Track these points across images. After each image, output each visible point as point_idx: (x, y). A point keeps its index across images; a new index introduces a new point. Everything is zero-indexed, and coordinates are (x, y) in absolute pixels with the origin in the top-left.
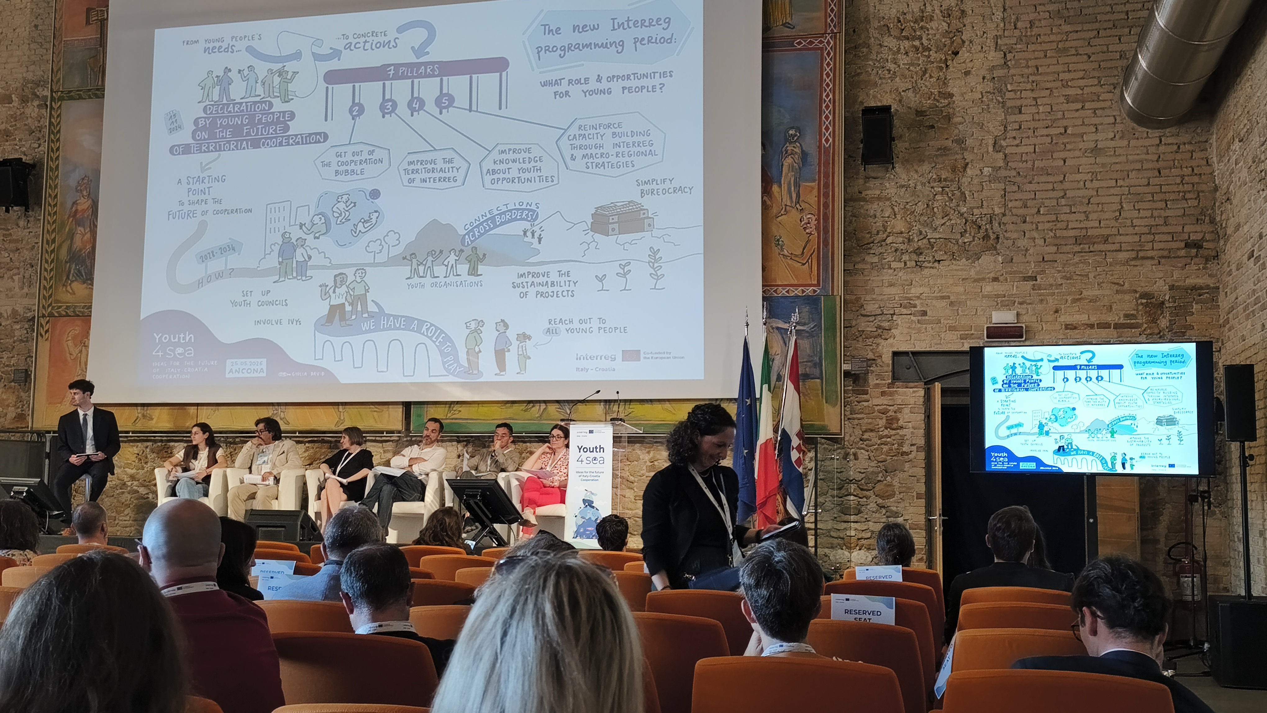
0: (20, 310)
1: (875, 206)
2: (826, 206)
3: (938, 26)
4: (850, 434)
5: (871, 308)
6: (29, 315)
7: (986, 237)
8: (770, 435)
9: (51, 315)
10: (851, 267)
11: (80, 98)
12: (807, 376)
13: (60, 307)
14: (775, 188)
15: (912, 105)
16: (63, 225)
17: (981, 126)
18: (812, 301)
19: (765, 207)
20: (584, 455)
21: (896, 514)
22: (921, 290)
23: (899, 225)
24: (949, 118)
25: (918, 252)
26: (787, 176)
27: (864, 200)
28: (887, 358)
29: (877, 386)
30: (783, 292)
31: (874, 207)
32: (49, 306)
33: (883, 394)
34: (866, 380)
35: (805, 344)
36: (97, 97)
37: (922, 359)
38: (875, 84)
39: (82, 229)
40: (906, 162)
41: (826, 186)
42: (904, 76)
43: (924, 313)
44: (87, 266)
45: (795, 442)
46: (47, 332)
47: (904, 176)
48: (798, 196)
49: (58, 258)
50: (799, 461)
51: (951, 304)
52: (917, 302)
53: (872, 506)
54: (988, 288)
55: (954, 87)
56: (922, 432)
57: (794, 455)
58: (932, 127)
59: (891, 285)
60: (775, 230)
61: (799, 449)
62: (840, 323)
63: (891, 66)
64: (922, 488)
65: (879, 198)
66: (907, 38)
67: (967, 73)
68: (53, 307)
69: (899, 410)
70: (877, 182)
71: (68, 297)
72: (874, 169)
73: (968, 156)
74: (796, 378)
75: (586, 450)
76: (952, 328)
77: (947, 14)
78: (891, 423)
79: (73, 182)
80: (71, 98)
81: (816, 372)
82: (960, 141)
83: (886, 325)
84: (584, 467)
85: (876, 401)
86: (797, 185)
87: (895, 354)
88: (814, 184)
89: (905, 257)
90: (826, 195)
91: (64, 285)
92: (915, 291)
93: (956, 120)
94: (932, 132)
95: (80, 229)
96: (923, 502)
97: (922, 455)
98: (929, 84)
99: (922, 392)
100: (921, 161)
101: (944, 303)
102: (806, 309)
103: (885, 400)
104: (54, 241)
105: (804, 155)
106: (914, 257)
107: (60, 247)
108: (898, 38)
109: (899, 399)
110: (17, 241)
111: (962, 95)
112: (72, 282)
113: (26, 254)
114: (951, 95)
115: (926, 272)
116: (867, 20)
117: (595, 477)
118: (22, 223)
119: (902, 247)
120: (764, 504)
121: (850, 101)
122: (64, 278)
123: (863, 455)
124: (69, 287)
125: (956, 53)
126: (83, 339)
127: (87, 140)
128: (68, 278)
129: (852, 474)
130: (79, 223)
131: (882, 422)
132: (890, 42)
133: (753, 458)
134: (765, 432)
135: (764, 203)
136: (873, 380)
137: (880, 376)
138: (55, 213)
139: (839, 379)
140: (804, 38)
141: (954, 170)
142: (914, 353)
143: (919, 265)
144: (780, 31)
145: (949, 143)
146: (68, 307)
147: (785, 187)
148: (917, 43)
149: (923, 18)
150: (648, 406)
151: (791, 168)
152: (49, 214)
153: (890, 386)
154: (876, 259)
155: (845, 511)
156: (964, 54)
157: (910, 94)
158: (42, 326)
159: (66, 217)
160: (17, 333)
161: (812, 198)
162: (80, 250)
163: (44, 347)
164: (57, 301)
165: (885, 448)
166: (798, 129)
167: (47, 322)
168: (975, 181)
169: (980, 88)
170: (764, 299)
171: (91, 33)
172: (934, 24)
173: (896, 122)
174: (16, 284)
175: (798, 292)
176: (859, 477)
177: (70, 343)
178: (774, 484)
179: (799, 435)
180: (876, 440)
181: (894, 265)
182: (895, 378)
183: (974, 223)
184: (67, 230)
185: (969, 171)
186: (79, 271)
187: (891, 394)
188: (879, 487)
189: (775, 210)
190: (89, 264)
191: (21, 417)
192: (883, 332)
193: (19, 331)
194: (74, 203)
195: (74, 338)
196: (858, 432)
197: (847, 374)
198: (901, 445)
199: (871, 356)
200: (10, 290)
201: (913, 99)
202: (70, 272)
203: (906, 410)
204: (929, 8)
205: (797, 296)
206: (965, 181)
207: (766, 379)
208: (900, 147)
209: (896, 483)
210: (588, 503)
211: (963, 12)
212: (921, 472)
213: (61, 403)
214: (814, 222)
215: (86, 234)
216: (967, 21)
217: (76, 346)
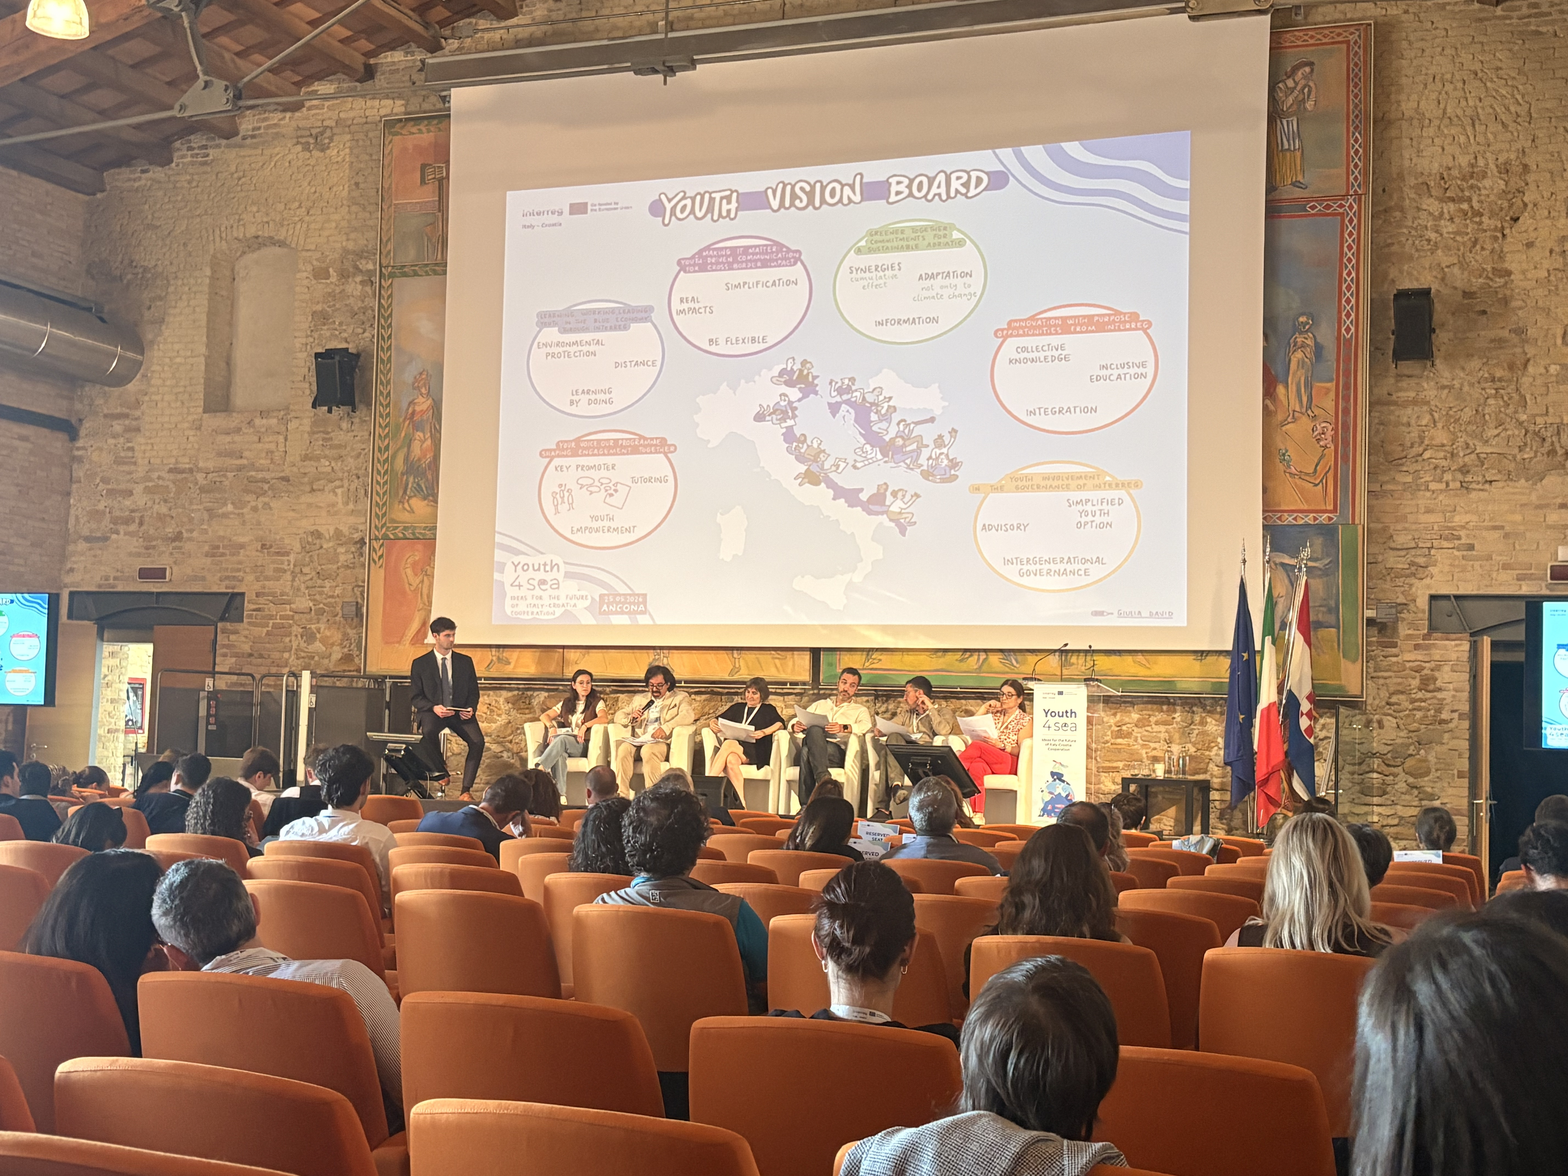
0: (345, 530)
1: (1409, 411)
2: (1346, 411)
3: (1493, 184)
4: (1373, 697)
5: (1402, 539)
6: (357, 536)
7: (1552, 452)
8: (1274, 698)
9: (386, 537)
10: (1376, 487)
11: (416, 274)
12: (1320, 625)
13: (397, 528)
14: (1281, 390)
15: (1458, 284)
16: (398, 428)
17: (1547, 311)
18: (1328, 532)
19: (1267, 413)
20: (1052, 721)
21: (1432, 797)
22: (1468, 518)
23: (1440, 436)
24: (1505, 301)
25: (1464, 470)
26: (1296, 375)
27: (1395, 403)
28: (1423, 603)
29: (1409, 637)
30: (1289, 519)
31: (1407, 414)
32: (382, 527)
33: (1417, 647)
34: (1395, 630)
35: (1317, 585)
36: (435, 273)
37: (1467, 604)
38: (1411, 258)
39: (421, 435)
40: (1449, 357)
41: (1347, 387)
42: (1447, 248)
43: (1471, 547)
44: (427, 480)
45: (1305, 706)
46: (380, 557)
47: (1447, 374)
48: (1310, 399)
49: (392, 470)
50: (1310, 730)
51: (1506, 536)
52: (1462, 533)
53: (1402, 786)
54: (1554, 517)
55: (1514, 262)
56: (1465, 695)
57: (1304, 723)
58: (1484, 312)
59: (1428, 511)
60: (1279, 443)
61: (1309, 715)
62: (1362, 559)
63: (1433, 236)
64: (1464, 764)
65: (1415, 402)
66: (1452, 200)
67: (1530, 245)
68: (388, 528)
69: (1438, 668)
70: (1413, 382)
71: (405, 517)
72: (1407, 367)
73: (1531, 351)
74: (1306, 627)
75: (1053, 714)
76: (1506, 567)
77: (1505, 169)
78: (1427, 683)
79: (408, 376)
80: (405, 275)
81: (1332, 619)
82: (1520, 331)
83: (1421, 561)
84: (1052, 734)
85: (1408, 656)
86: (1309, 386)
87: (1433, 598)
88: (1332, 385)
89: (1448, 477)
90: (1346, 399)
91: (400, 502)
92: (1459, 519)
93: (1515, 304)
94: (1484, 319)
95: (419, 434)
96: (1465, 782)
97: (1466, 724)
98: (1479, 258)
99: (1466, 646)
100: (1469, 356)
101: (1497, 534)
102: (1319, 541)
103: (1418, 655)
104: (387, 448)
105: (1319, 350)
106: (1459, 476)
107: (394, 456)
108: (1441, 200)
109: (1437, 654)
110: (339, 446)
111: (1524, 272)
112: (410, 497)
113: (351, 462)
114: (1509, 273)
115: (1473, 495)
116: (1401, 177)
117: (1066, 746)
118: (345, 425)
119: (1444, 463)
120: (1265, 782)
121: (1378, 278)
122: (401, 493)
123: (1390, 722)
124: (406, 505)
125: (1516, 220)
126: (426, 567)
127: (425, 326)
128: (405, 492)
129: (1376, 746)
130: (417, 427)
131: (1415, 683)
132: (1431, 205)
133: (1251, 725)
134: (1268, 695)
135: (1265, 408)
136: (1403, 630)
137: (1412, 625)
138: (388, 415)
139: (1361, 628)
140: (1319, 200)
141: (1511, 367)
142: (1457, 597)
143: (1465, 487)
144: (1288, 192)
145: (1505, 333)
146: (405, 528)
147: (1292, 388)
148: (1465, 206)
149: (1474, 174)
150: (1114, 658)
151: (1301, 364)
152: (381, 416)
153: (1425, 637)
154: (1409, 479)
155: (1366, 791)
156: (1526, 221)
157: (1456, 270)
158: (374, 550)
159: (401, 420)
160: (342, 558)
161: (1329, 403)
162: (419, 460)
163: (378, 576)
164: (393, 521)
165: (1419, 715)
166: (1311, 316)
167: (382, 545)
168: (1539, 382)
169: (1546, 264)
170: (1265, 527)
171: (428, 195)
172: (1487, 183)
173: (1438, 306)
174: (340, 500)
175: (1309, 519)
176: (1385, 749)
177: (409, 571)
178: (1278, 757)
179: (1309, 698)
180: (1406, 704)
181: (1433, 486)
182: (1433, 628)
183: (1537, 434)
184: (403, 434)
185: (1531, 369)
186: (418, 485)
187: (1428, 648)
188: (1410, 763)
189: (1280, 417)
190: (430, 477)
191: (347, 658)
192: (1417, 570)
193: (344, 556)
194: (411, 403)
195: (414, 565)
196: (1384, 694)
197: (1371, 622)
198: (1439, 711)
199: (1401, 600)
200: (333, 505)
201: (1459, 278)
202: (407, 485)
203: (1447, 668)
204: (1481, 162)
205: (1307, 525)
206: (1526, 381)
207: (1268, 629)
208: (1442, 338)
209: (1432, 758)
210: (1057, 776)
211: (1526, 166)
212: (1464, 745)
213: (399, 642)
214: (1330, 433)
215: (426, 440)
216: (1531, 178)
217: (416, 575)
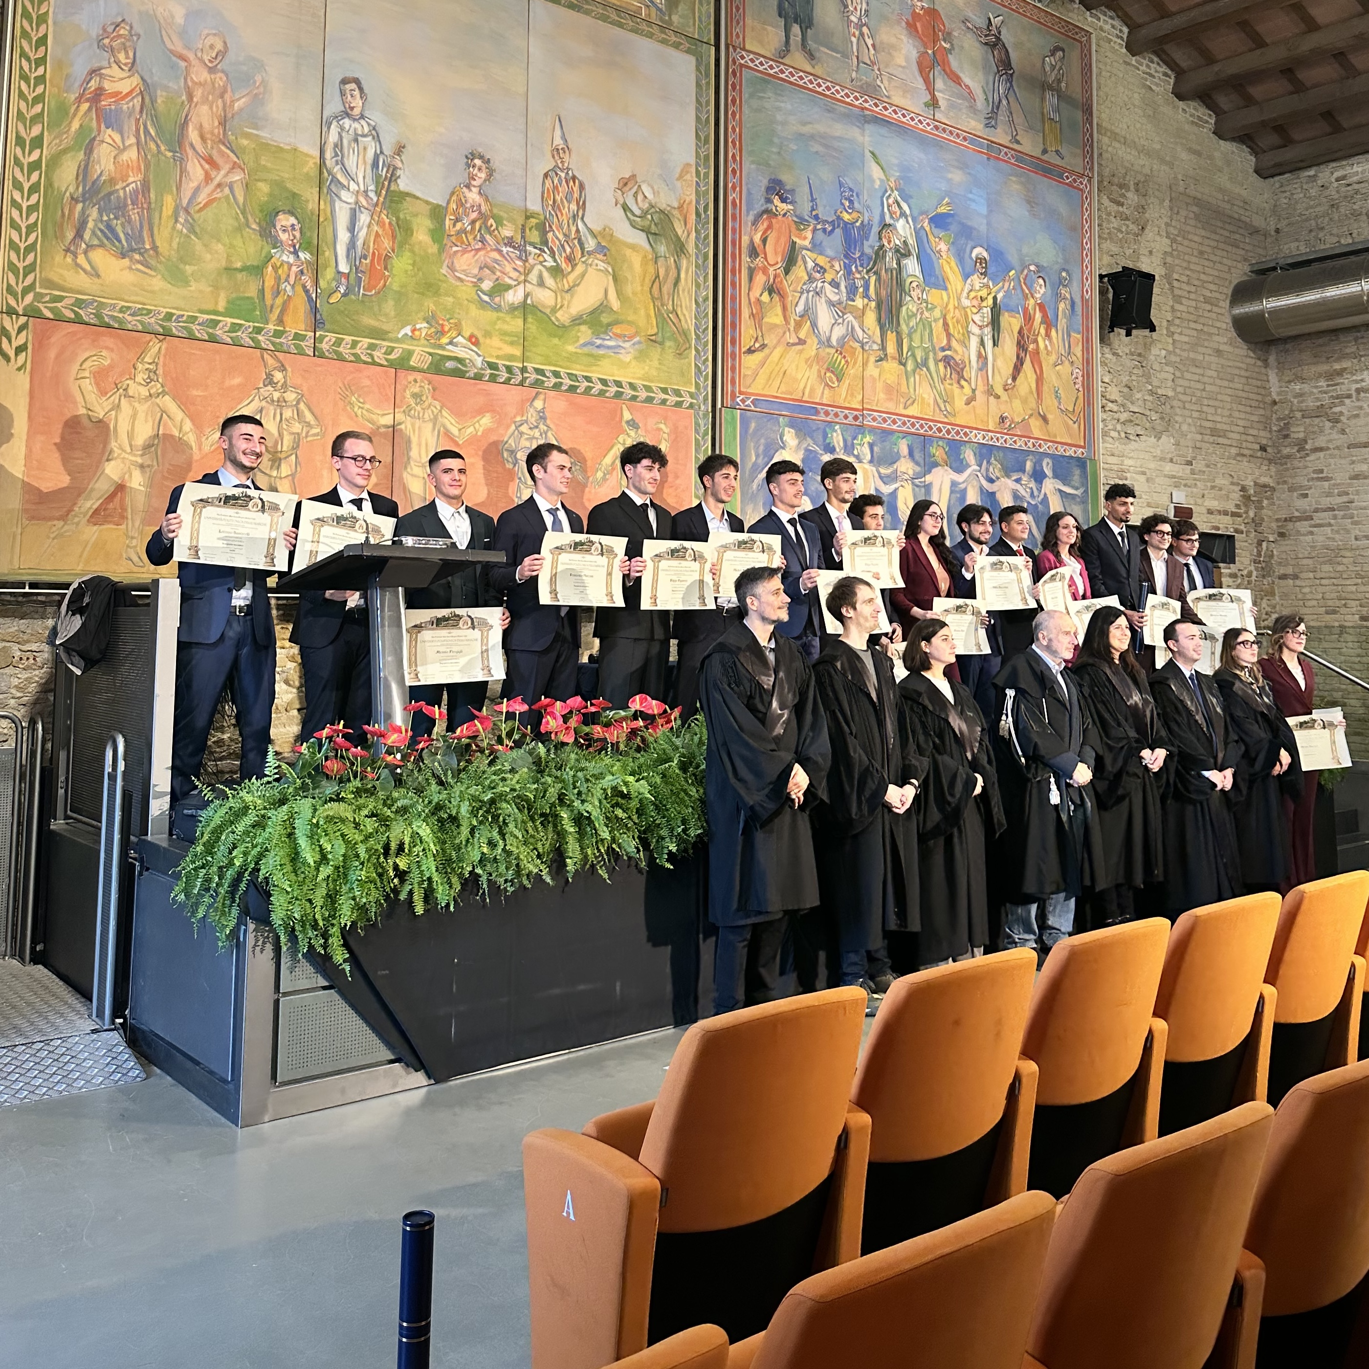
9: (32, 313)
13: (60, 299)
16: (62, 113)
26: (1062, 322)
32: (26, 291)
39: (117, 137)
44: (129, 221)
46: (19, 350)
48: (1069, 346)
49: (49, 184)
68: (39, 297)
71: (80, 280)
79: (89, 21)
91: (67, 250)
95: (110, 135)
104: (38, 142)
105: (1072, 303)
107: (55, 161)
112: (90, 247)
122: (70, 235)
124: (81, 259)
128: (79, 234)
130: (108, 119)
138: (41, 80)
146: (79, 303)
147: (1060, 333)
151: (1064, 314)
152: (24, 77)
159: (73, 97)
162: (112, 181)
163: (16, 386)
164: (49, 284)
166: (1068, 273)
167: (22, 328)
177: (88, 385)
184: (75, 125)
194: (95, 72)
195: (99, 376)
202: (83, 224)
215: (125, 148)
217: (103, 393)
